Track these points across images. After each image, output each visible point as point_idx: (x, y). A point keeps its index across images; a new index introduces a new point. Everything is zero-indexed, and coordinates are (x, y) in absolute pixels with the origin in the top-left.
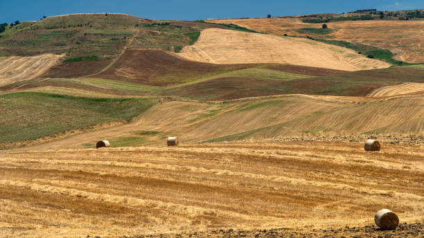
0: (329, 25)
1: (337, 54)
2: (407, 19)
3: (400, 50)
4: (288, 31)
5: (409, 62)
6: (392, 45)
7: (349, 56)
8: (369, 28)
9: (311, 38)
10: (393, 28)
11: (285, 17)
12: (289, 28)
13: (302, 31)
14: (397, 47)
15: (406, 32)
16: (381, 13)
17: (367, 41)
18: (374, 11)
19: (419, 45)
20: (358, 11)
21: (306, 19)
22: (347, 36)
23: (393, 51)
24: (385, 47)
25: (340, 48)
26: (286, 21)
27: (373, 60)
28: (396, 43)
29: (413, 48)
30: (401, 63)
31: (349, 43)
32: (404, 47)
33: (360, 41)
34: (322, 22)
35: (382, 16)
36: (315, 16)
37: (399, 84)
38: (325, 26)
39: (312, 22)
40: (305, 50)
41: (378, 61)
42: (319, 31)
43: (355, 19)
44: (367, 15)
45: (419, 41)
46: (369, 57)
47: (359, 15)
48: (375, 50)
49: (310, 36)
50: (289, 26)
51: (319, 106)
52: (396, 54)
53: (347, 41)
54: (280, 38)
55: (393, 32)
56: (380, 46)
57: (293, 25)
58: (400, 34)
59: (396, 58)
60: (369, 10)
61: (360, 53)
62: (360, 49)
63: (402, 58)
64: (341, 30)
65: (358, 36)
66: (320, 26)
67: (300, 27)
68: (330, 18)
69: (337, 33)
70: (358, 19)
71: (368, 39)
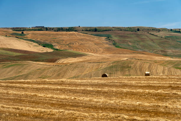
0: (25, 32)
1: (30, 45)
2: (58, 31)
3: (56, 44)
4: (7, 34)
5: (60, 49)
6: (52, 42)
7: (35, 46)
8: (41, 34)
9: (17, 38)
10: (52, 34)
11: (5, 28)
12: (7, 33)
13: (13, 34)
14: (55, 43)
15: (58, 37)
16: (46, 28)
17: (41, 40)
18: (43, 27)
19: (64, 42)
20: (36, 27)
21: (14, 29)
22: (33, 37)
23: (53, 44)
24: (50, 42)
25: (31, 42)
26: (5, 30)
27: (45, 48)
28: (54, 41)
29: (62, 44)
30: (57, 50)
31: (34, 40)
32: (58, 43)
33: (39, 40)
34: (21, 31)
35: (47, 29)
36: (18, 28)
37: (66, 58)
38: (23, 33)
39: (17, 30)
40: (16, 43)
41: (48, 48)
42: (20, 35)
43: (35, 30)
44: (41, 29)
45: (64, 41)
46: (44, 46)
47: (37, 28)
48: (45, 44)
49: (17, 37)
50: (7, 32)
51: (39, 66)
52: (54, 46)
53: (33, 39)
54: (4, 37)
55: (52, 36)
56: (47, 42)
57: (9, 32)
58: (55, 37)
59: (55, 47)
60: (41, 27)
61: (39, 45)
62: (39, 43)
63: (57, 48)
64: (30, 35)
65: (37, 37)
66: (20, 32)
67: (11, 33)
68: (24, 29)
69: (28, 36)
70: (37, 30)
71: (42, 39)
